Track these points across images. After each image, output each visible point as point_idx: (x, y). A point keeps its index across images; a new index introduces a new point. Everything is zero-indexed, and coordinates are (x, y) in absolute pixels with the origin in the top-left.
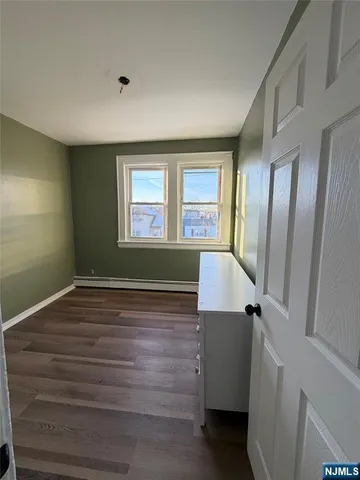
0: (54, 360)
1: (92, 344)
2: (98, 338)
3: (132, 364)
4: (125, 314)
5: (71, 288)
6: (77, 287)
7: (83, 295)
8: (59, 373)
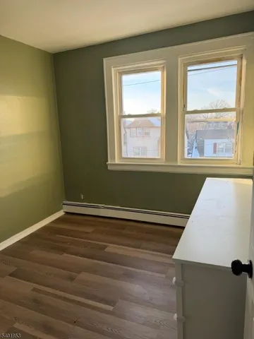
0: (34, 290)
1: (72, 279)
2: (79, 272)
3: (111, 308)
4: (112, 248)
5: (60, 214)
6: (67, 213)
7: (72, 223)
8: (37, 304)
